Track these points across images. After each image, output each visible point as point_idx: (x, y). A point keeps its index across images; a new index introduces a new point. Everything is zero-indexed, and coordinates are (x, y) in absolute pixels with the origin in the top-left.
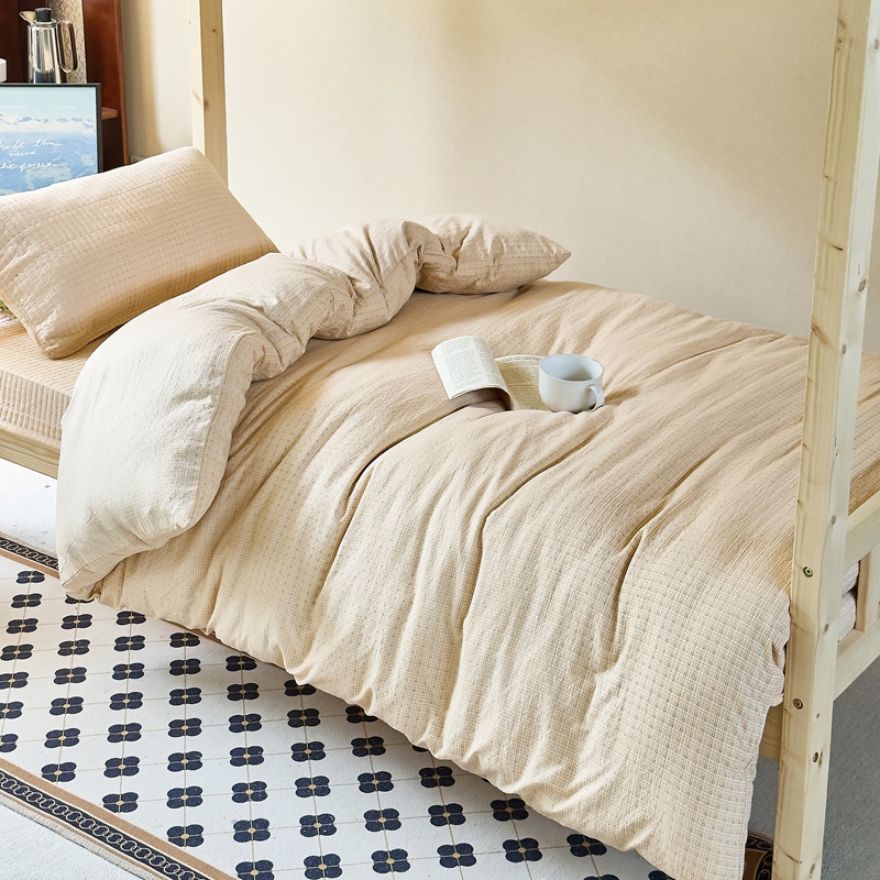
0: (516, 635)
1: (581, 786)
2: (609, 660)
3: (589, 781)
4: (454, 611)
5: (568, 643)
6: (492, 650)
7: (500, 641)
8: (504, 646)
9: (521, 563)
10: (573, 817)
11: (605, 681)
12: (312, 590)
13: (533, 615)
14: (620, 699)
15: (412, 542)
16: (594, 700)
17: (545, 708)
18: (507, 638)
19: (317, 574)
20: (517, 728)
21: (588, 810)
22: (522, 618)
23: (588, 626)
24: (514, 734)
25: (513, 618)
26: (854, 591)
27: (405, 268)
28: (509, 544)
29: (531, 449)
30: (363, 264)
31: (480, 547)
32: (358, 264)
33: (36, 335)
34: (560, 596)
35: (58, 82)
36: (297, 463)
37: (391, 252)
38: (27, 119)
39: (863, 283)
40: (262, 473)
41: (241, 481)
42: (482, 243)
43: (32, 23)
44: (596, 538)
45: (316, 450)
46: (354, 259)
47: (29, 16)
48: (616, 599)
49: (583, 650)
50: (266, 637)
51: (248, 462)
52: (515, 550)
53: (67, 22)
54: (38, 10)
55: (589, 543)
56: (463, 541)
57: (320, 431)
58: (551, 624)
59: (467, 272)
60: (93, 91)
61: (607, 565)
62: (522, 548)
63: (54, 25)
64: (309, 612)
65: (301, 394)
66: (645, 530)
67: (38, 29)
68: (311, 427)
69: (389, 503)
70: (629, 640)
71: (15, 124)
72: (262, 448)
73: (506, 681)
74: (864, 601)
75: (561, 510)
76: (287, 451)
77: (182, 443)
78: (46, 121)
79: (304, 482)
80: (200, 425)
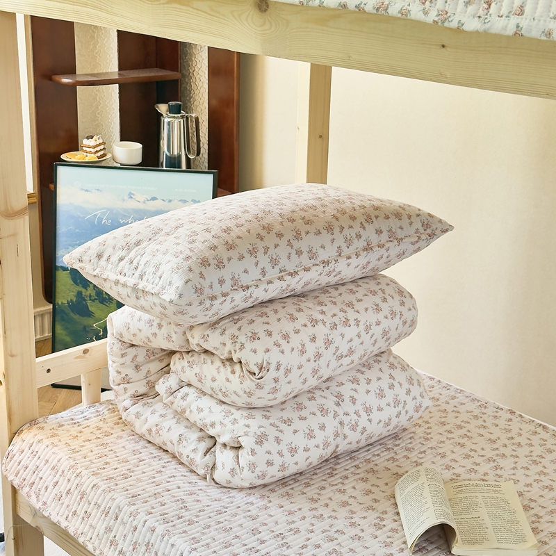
35: (184, 167)
38: (154, 199)
43: (164, 115)
47: (162, 108)
53: (193, 115)
54: (172, 103)
60: (211, 177)
63: (182, 117)
67: (170, 120)
71: (144, 202)
78: (170, 201)
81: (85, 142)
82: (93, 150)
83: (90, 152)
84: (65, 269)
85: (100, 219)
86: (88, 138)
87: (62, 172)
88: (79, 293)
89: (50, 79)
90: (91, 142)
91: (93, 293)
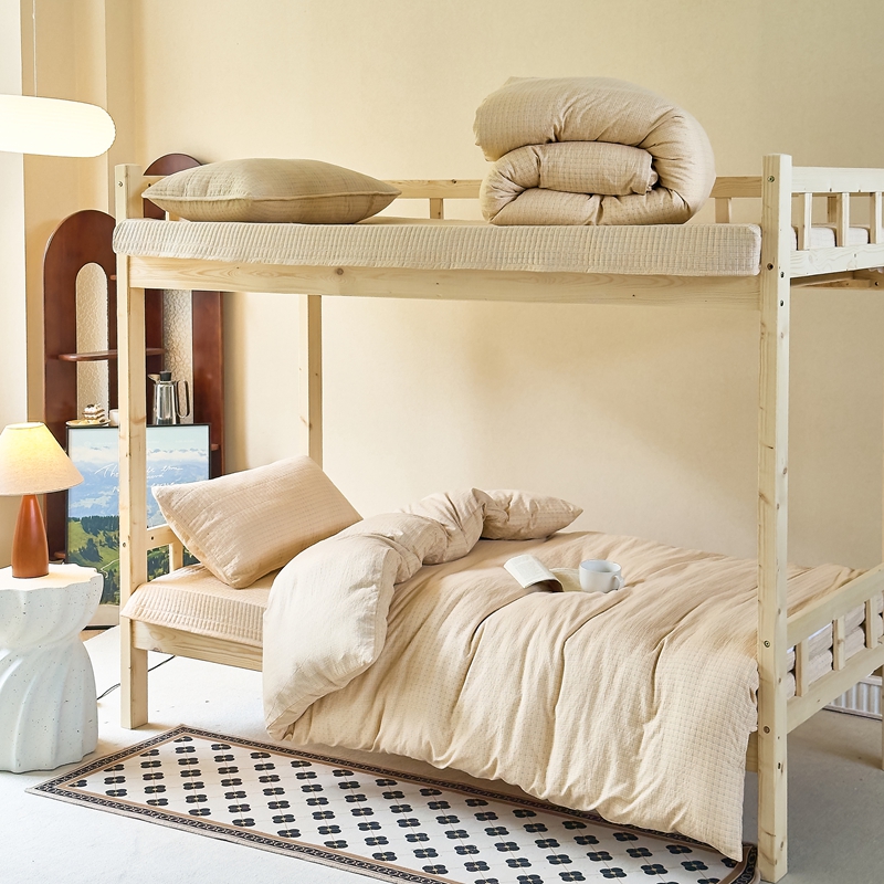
0: (591, 708)
1: (640, 793)
2: (652, 714)
3: (645, 789)
4: (549, 701)
5: (625, 708)
6: (577, 720)
7: (581, 713)
8: (584, 716)
9: (591, 663)
10: (635, 813)
11: (649, 728)
12: (450, 703)
13: (601, 694)
14: (661, 734)
15: (518, 663)
16: (644, 740)
17: (613, 748)
18: (585, 710)
19: (453, 693)
20: (596, 765)
21: (645, 806)
22: (594, 698)
23: (637, 695)
24: (595, 769)
25: (588, 699)
26: (793, 671)
27: (476, 518)
28: (582, 655)
29: (585, 606)
30: (449, 515)
31: (563, 660)
32: (445, 516)
33: (224, 573)
34: (617, 681)
35: (175, 423)
36: (433, 626)
37: (466, 507)
39: (785, 470)
40: (409, 635)
41: (395, 642)
42: (523, 504)
43: (157, 382)
44: (636, 645)
45: (445, 617)
46: (442, 513)
47: (155, 377)
48: (653, 678)
49: (635, 710)
50: (421, 738)
51: (399, 629)
52: (586, 657)
54: (162, 372)
55: (633, 648)
56: (552, 658)
57: (446, 606)
58: (613, 698)
59: (516, 522)
60: (207, 428)
61: (646, 658)
62: (590, 656)
63: (173, 383)
64: (449, 718)
65: (427, 588)
66: (666, 639)
67: (162, 386)
68: (439, 604)
69: (499, 642)
70: (663, 699)
72: (408, 619)
73: (587, 738)
74: (800, 677)
75: (613, 632)
76: (425, 620)
77: (362, 613)
78: (171, 452)
79: (439, 637)
80: (371, 602)
81: (87, 410)
82: (95, 416)
83: (92, 419)
84: (76, 520)
85: (109, 473)
86: (89, 407)
87: (73, 434)
88: (91, 540)
89: (57, 358)
90: (93, 410)
91: (103, 539)
